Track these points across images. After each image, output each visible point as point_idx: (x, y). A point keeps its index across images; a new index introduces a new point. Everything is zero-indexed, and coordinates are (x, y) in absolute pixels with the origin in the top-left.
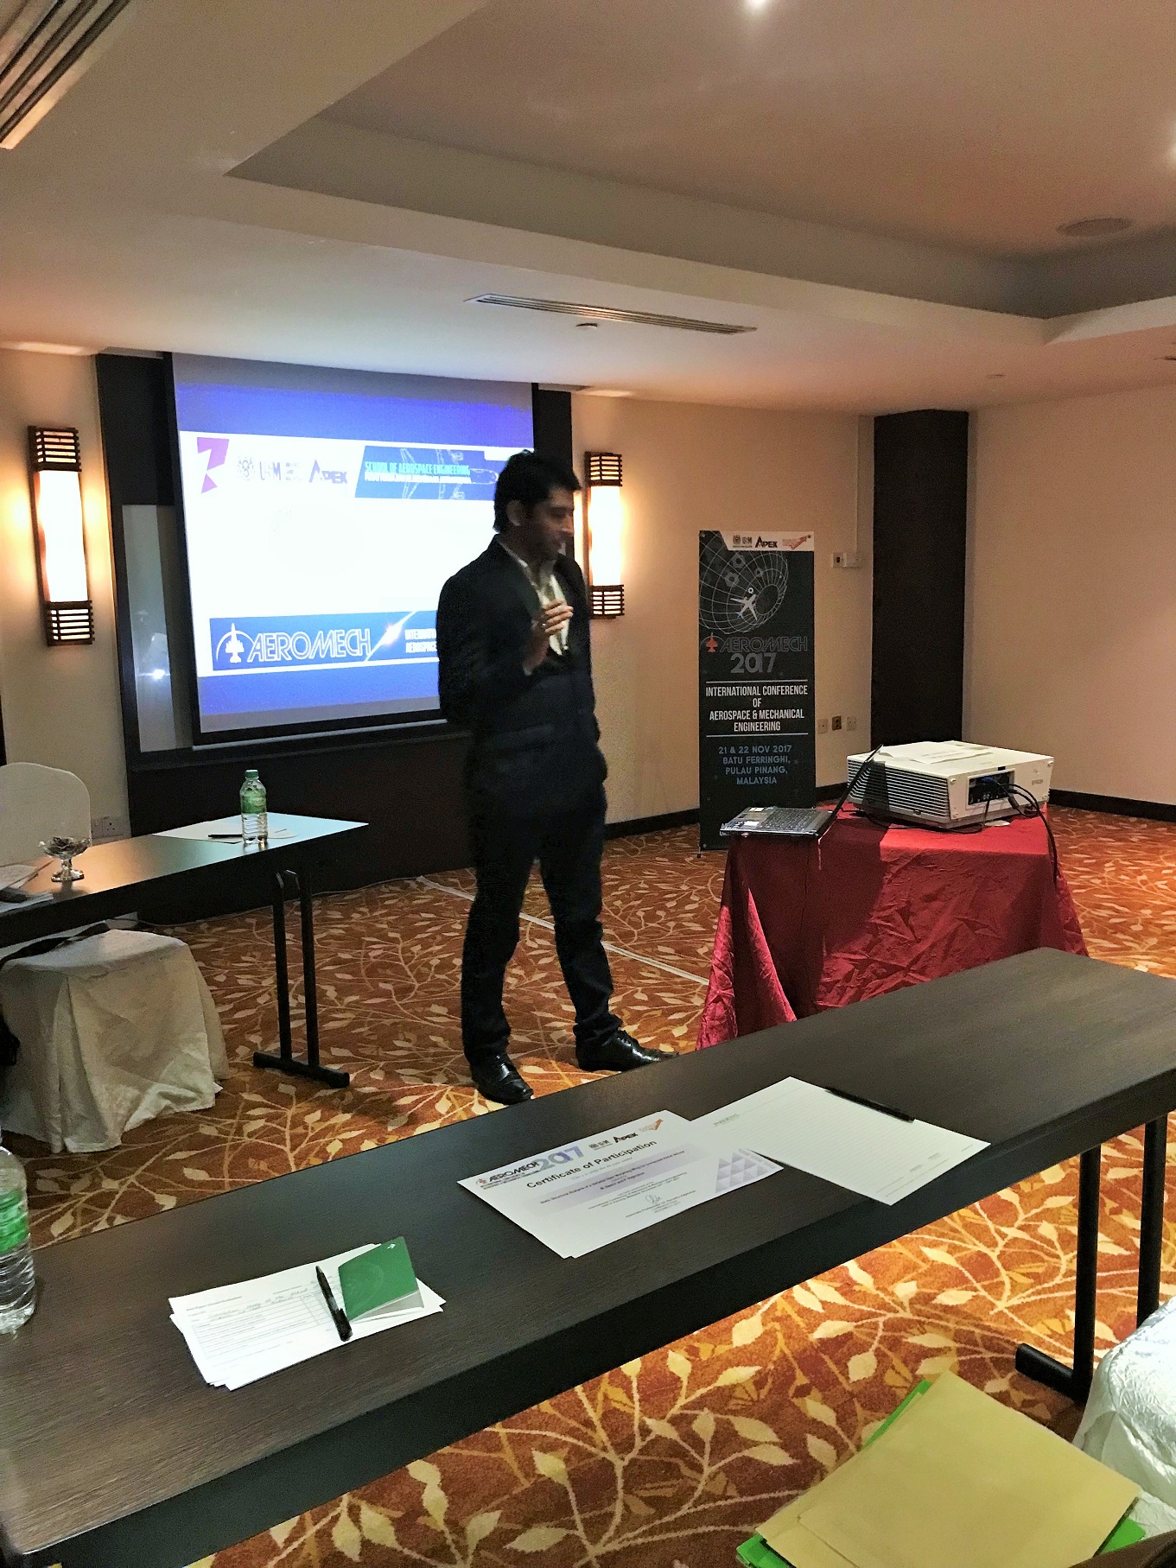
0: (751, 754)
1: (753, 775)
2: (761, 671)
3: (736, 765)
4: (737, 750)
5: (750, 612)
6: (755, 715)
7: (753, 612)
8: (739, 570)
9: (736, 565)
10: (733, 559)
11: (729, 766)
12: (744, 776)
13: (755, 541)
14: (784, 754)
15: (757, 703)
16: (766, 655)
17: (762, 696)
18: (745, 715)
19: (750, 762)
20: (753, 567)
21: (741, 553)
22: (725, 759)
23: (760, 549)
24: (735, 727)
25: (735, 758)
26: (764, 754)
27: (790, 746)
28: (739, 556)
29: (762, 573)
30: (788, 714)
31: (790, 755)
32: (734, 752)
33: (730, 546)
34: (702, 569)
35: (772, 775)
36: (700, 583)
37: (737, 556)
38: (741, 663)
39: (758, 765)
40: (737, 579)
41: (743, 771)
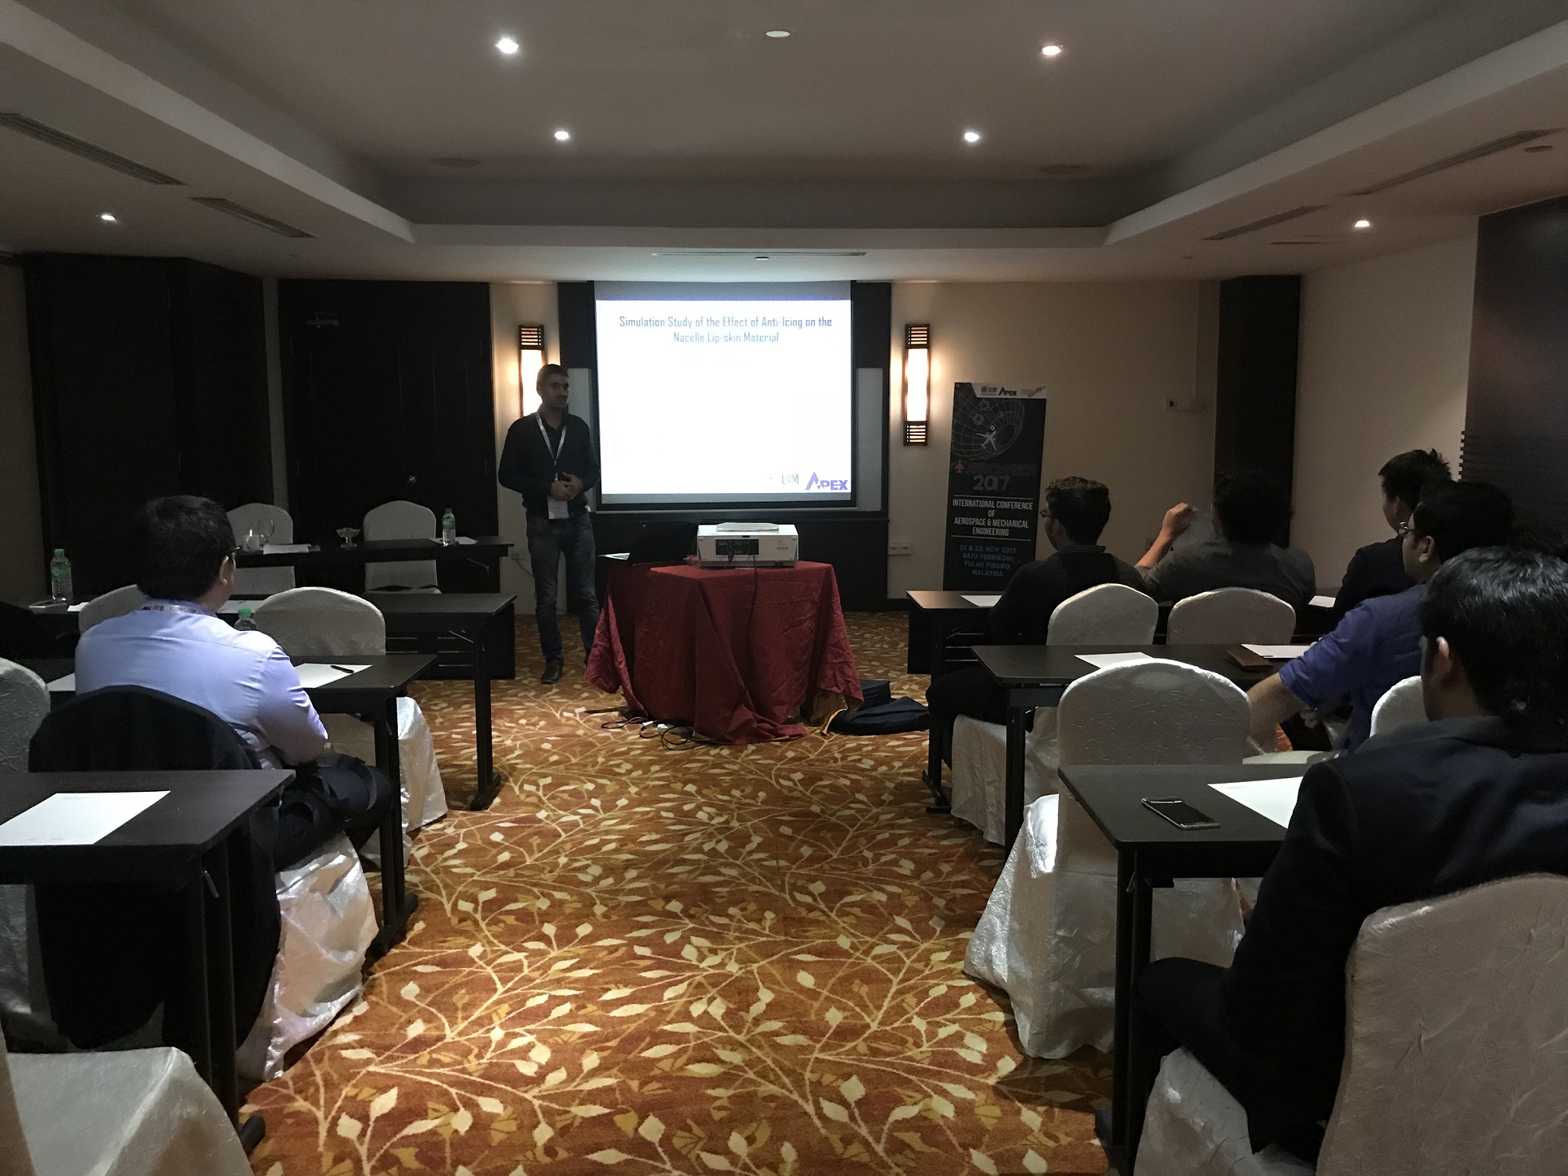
0: (984, 552)
1: (984, 569)
2: (996, 489)
3: (973, 560)
5: (991, 444)
6: (989, 523)
7: (994, 444)
8: (984, 412)
9: (982, 409)
10: (981, 404)
11: (968, 559)
13: (998, 391)
14: (1009, 554)
15: (991, 513)
16: (1001, 477)
17: (996, 508)
18: (982, 522)
19: (983, 558)
20: (995, 410)
21: (986, 399)
22: (965, 554)
23: (1003, 396)
24: (974, 530)
25: (972, 554)
26: (995, 553)
27: (1015, 548)
29: (1002, 414)
30: (1015, 524)
31: (1015, 556)
32: (972, 549)
33: (979, 394)
34: (955, 410)
35: (999, 570)
36: (953, 421)
37: (984, 401)
38: (981, 483)
39: (990, 561)
40: (982, 418)
41: (977, 565)
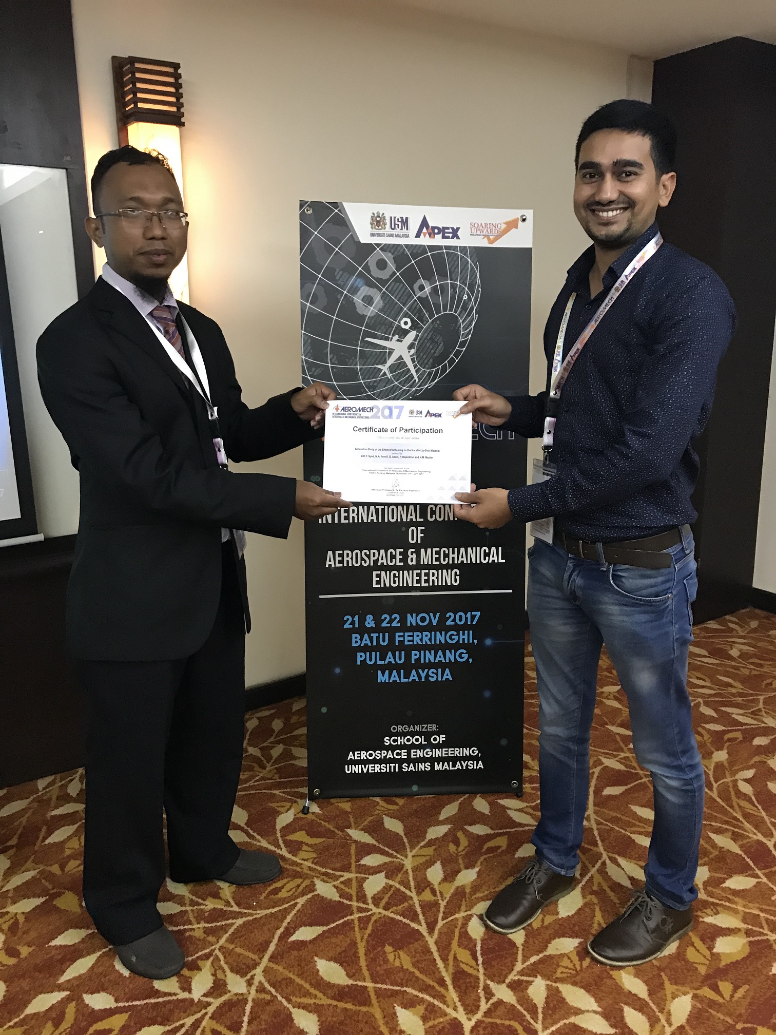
0: (404, 628)
1: (407, 667)
3: (378, 647)
4: (378, 621)
5: (405, 365)
6: (412, 559)
7: (410, 366)
8: (383, 282)
9: (376, 272)
10: (372, 260)
11: (365, 649)
12: (390, 667)
13: (414, 226)
14: (465, 627)
15: (416, 535)
17: (426, 523)
18: (393, 557)
19: (401, 642)
20: (410, 276)
21: (386, 248)
22: (355, 637)
23: (425, 241)
24: (375, 579)
25: (374, 635)
26: (430, 628)
27: (478, 614)
28: (384, 256)
29: (427, 289)
30: (473, 555)
31: (479, 630)
32: (372, 624)
33: (364, 233)
34: (306, 278)
35: (441, 666)
36: (303, 307)
37: (379, 254)
39: (418, 648)
40: (377, 299)
41: (390, 658)
